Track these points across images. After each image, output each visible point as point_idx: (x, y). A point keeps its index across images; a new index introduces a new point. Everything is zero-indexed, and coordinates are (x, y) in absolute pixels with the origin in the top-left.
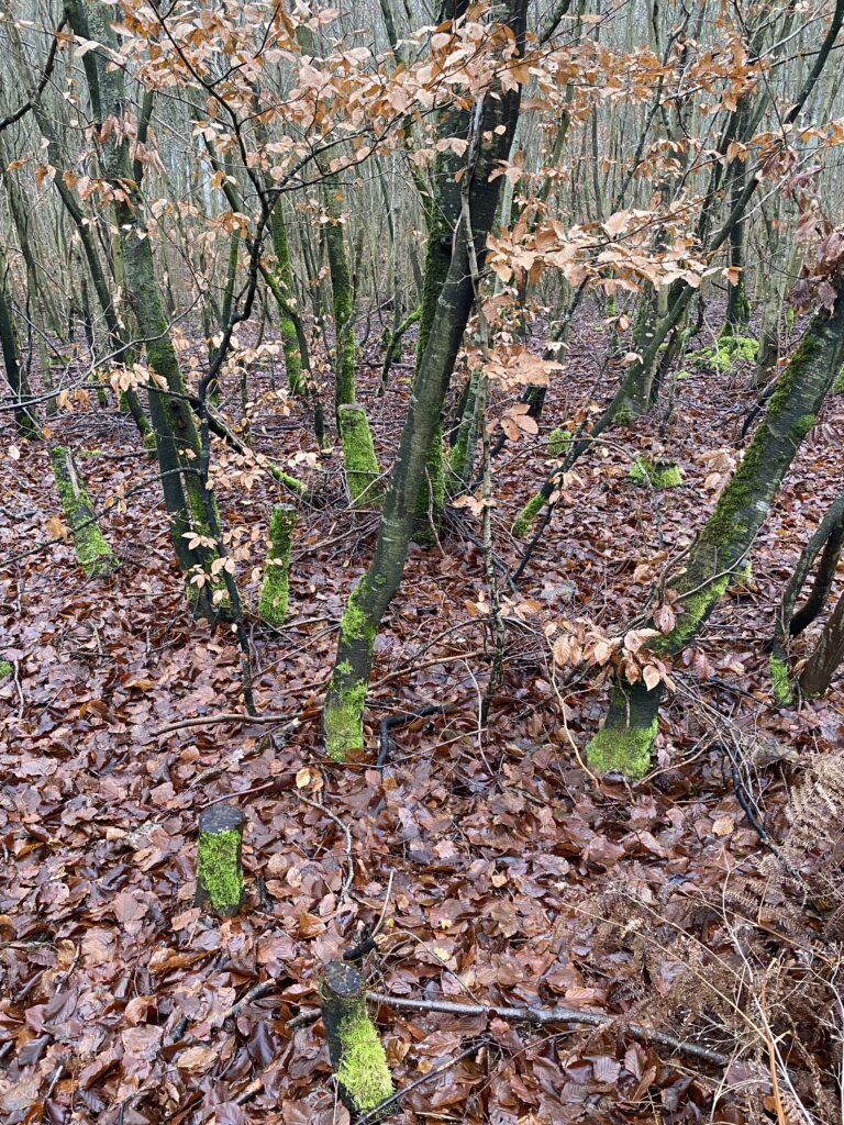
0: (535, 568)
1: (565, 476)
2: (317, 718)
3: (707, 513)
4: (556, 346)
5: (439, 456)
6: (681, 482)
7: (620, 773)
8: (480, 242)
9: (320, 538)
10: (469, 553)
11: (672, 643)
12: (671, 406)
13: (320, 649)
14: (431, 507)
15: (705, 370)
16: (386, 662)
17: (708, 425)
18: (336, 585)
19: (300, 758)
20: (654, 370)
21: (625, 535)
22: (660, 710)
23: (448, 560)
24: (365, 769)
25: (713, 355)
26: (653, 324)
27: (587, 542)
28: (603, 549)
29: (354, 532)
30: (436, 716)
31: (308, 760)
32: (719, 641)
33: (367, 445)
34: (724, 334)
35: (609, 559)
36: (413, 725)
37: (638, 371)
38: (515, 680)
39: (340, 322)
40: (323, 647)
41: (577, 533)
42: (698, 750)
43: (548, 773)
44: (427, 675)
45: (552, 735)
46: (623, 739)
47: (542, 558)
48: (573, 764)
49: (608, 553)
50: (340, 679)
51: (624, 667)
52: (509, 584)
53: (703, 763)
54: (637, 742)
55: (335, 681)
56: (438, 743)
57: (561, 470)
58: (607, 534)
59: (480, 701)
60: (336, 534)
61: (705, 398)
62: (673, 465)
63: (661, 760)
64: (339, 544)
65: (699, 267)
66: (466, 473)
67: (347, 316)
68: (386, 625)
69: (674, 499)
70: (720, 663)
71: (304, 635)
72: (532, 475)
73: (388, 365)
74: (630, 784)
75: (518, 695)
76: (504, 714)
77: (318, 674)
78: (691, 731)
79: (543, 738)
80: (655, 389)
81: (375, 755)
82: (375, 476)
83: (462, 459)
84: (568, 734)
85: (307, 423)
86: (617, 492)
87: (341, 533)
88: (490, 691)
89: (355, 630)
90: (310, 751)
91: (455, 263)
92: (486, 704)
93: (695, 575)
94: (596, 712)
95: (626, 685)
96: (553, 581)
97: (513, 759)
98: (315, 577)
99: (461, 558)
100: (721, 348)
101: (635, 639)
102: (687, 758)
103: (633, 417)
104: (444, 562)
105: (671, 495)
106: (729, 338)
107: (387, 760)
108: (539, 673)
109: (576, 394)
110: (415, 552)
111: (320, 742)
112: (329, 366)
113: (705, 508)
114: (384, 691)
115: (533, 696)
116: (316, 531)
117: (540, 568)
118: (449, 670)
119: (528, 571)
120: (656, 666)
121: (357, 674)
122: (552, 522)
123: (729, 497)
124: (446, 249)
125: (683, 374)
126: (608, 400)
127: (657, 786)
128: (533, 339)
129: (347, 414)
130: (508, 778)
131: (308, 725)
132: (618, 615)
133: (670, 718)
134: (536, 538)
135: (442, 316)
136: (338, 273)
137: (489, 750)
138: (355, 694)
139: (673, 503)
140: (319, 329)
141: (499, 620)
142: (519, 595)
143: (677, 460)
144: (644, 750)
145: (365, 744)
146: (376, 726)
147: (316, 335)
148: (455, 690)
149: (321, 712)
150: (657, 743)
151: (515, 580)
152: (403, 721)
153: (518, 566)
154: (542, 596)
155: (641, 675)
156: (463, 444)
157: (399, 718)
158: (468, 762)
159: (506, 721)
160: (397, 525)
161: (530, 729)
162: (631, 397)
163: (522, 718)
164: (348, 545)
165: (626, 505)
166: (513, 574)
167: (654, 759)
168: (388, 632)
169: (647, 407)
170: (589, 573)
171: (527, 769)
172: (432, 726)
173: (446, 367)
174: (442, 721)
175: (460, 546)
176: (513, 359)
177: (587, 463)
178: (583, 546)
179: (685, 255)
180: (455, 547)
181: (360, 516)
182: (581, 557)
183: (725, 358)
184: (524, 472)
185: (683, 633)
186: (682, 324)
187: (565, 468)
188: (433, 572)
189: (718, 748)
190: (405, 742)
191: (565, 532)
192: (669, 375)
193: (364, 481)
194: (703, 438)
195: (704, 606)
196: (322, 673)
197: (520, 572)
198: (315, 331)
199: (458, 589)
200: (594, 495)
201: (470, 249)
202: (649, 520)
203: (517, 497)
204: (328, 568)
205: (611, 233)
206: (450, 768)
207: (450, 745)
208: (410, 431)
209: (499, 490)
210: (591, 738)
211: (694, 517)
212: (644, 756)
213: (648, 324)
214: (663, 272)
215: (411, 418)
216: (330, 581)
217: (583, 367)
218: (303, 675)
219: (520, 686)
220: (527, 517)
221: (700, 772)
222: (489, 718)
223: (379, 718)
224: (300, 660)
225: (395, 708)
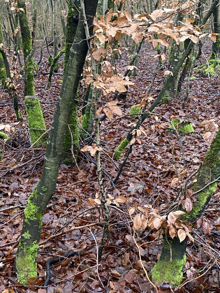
0: (125, 175)
1: (138, 131)
2: (13, 262)
3: (206, 146)
4: (131, 68)
5: (76, 121)
6: (193, 130)
7: (168, 284)
8: (90, 21)
9: (16, 163)
10: (92, 169)
11: (191, 216)
12: (188, 94)
13: (15, 223)
14: (72, 146)
15: (203, 75)
16: (50, 228)
17: (205, 102)
18: (24, 188)
19: (4, 284)
20: (179, 76)
21: (168, 158)
22: (187, 250)
23: (82, 173)
24: (38, 288)
25: (207, 68)
26: (178, 55)
27: (150, 162)
28: (157, 165)
29: (33, 160)
30: (75, 257)
31: (8, 285)
32: (214, 211)
33: (40, 116)
34: (211, 58)
35: (160, 170)
36: (63, 263)
37: (171, 79)
38: (115, 236)
39: (26, 54)
40: (17, 222)
41: (145, 157)
42: (206, 269)
43: (132, 286)
44: (70, 235)
45: (134, 265)
46: (169, 266)
47: (129, 170)
48: (145, 280)
49: (160, 167)
50: (24, 242)
51: (168, 230)
52: (112, 185)
53: (209, 275)
54: (176, 267)
55: (22, 242)
56: (76, 272)
57: (136, 128)
58: (159, 157)
59: (97, 247)
60: (24, 161)
61: (204, 89)
62: (189, 123)
63: (188, 276)
64: (26, 166)
65: (197, 33)
66: (90, 129)
67: (29, 51)
68: (50, 208)
69: (190, 139)
70: (215, 222)
71: (7, 216)
72: (123, 128)
73: (51, 74)
74: (173, 289)
75: (117, 243)
76: (110, 254)
77: (14, 237)
78: (202, 258)
79: (129, 266)
80: (180, 86)
81: (43, 280)
82: (44, 131)
83: (88, 122)
84: (142, 263)
85: (11, 103)
86: (163, 136)
87: (27, 161)
88: (102, 243)
89: (32, 215)
90: (9, 280)
91: (78, 32)
92: (100, 250)
93: (201, 182)
94: (156, 250)
95: (170, 239)
96: (134, 182)
97: (115, 279)
98: (13, 184)
99: (88, 172)
100: (210, 65)
101: (173, 217)
102: (201, 273)
103: (170, 99)
104: (80, 174)
105: (189, 137)
106: (214, 60)
107: (50, 283)
108: (127, 231)
109: (143, 88)
110: (65, 169)
111: (14, 275)
112: (21, 76)
113: (205, 144)
114: (48, 244)
115: (124, 244)
116: (14, 159)
117: (127, 176)
118: (82, 231)
119: (121, 178)
120: (184, 229)
121: (33, 239)
122: (133, 152)
123: (215, 144)
124: (76, 21)
125: (193, 78)
126: (158, 91)
127: (187, 289)
128: (122, 60)
129: (29, 101)
130: (112, 289)
131: (8, 266)
132: (165, 198)
133: (192, 253)
134: (125, 161)
135: (72, 57)
136: (24, 31)
137: (103, 274)
138: (32, 249)
139: (190, 141)
140: (16, 57)
141: (106, 207)
142: (117, 191)
143: (191, 120)
144: (180, 271)
145: (38, 274)
146: (44, 264)
147: (15, 60)
148: (85, 242)
149: (15, 258)
150: (186, 266)
151: (115, 182)
152: (58, 261)
153: (116, 175)
154: (128, 190)
155: (177, 234)
156: (88, 115)
157: (56, 259)
158: (92, 281)
159: (111, 258)
160: (52, 161)
161: (123, 262)
162: (168, 90)
163: (119, 256)
164: (30, 166)
165: (168, 143)
166: (114, 179)
167: (185, 274)
168: (51, 212)
169: (176, 94)
170: (151, 178)
171: (122, 284)
172: (73, 262)
173: (75, 82)
174: (78, 260)
175: (88, 165)
176: (108, 79)
177: (149, 122)
178: (148, 164)
179: (191, 27)
180: (85, 166)
181: (37, 151)
182: (147, 170)
183: (212, 70)
184: (119, 126)
185: (197, 211)
186: (191, 55)
187: (137, 127)
188: (74, 179)
189: (216, 268)
190: (59, 272)
191: (139, 157)
192: (186, 79)
193: (39, 134)
194: (203, 108)
195: (206, 198)
196: (16, 236)
197: (118, 178)
198: (14, 58)
199: (86, 188)
200: (153, 138)
201: (85, 25)
202: (179, 150)
203: (115, 139)
204: (20, 179)
205: (154, 19)
206: (83, 285)
207: (82, 273)
208: (58, 114)
209: (106, 136)
210: (154, 265)
211: (200, 148)
212: (180, 274)
213: (175, 55)
214: (180, 36)
215: (58, 107)
216: (21, 186)
217: (146, 75)
218: (6, 238)
219: (118, 239)
220: (120, 150)
221: (208, 280)
222: (102, 257)
223: (46, 259)
224: (4, 230)
225: (54, 254)
